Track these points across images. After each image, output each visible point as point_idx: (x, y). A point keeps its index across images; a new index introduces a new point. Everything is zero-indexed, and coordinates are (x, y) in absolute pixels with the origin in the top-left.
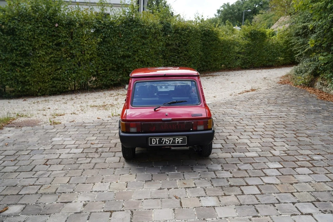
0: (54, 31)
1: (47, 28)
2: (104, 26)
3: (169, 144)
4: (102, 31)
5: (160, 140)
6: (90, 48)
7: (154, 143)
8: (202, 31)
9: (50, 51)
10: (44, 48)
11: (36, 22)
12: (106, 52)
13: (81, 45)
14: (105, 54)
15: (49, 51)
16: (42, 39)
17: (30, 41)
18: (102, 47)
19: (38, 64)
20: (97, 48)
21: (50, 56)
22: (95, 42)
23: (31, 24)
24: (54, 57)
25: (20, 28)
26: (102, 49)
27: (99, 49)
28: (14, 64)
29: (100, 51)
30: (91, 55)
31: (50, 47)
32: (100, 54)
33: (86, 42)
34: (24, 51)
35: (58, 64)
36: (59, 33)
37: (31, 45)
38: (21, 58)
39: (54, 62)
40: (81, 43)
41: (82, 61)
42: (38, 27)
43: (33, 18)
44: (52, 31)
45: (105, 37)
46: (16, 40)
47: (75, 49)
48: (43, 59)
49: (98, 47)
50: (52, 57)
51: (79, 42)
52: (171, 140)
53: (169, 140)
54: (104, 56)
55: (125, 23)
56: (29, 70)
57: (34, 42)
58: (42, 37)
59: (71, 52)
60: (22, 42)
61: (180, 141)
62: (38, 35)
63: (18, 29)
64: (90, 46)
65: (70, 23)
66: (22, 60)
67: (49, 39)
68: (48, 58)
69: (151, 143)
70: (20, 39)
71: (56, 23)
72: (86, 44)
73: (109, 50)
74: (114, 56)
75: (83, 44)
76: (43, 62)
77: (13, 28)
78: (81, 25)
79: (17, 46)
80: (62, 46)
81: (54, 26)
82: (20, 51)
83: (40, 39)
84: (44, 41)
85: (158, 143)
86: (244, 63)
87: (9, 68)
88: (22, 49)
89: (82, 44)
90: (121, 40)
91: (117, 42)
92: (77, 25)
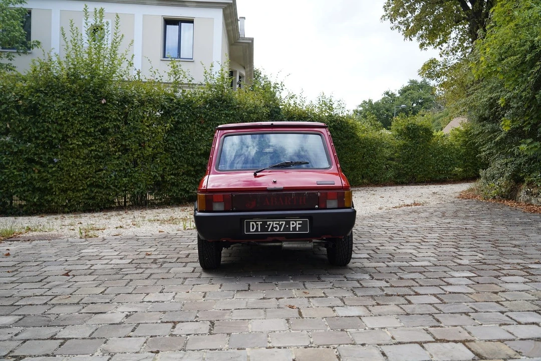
0: (98, 110)
1: (88, 106)
2: (177, 106)
3: (279, 231)
4: (174, 113)
5: (264, 224)
6: (154, 138)
7: (253, 229)
8: (331, 122)
9: (90, 140)
10: (81, 135)
11: (73, 96)
12: (178, 146)
13: (140, 133)
14: (176, 149)
15: (88, 140)
16: (79, 121)
17: (61, 125)
18: (173, 138)
19: (69, 161)
20: (165, 138)
21: (90, 149)
22: (163, 130)
23: (63, 100)
24: (96, 150)
25: (46, 104)
26: (172, 140)
27: (167, 141)
28: (30, 161)
29: (168, 144)
30: (154, 148)
31: (90, 135)
32: (169, 148)
33: (148, 129)
34: (49, 140)
35: (101, 162)
36: (106, 113)
37: (60, 131)
38: (43, 151)
39: (94, 158)
40: (140, 129)
41: (140, 158)
42: (75, 104)
43: (68, 91)
44: (95, 110)
45: (178, 122)
46: (39, 122)
47: (130, 138)
48: (78, 153)
49: (167, 138)
50: (92, 150)
51: (136, 128)
52: (282, 224)
53: (278, 224)
54: (175, 152)
55: (211, 102)
56: (54, 169)
57: (66, 126)
58: (80, 119)
59: (124, 143)
60: (48, 126)
61: (298, 226)
62: (73, 116)
63: (44, 107)
64: (153, 135)
65: (125, 100)
66: (44, 154)
67: (91, 122)
68: (86, 151)
69: (248, 230)
70: (44, 121)
71: (104, 98)
72: (147, 131)
73: (183, 143)
74: (190, 152)
75: (143, 132)
76: (78, 157)
77: (35, 104)
78: (142, 103)
79: (38, 132)
80: (110, 134)
81: (100, 103)
82: (43, 139)
83: (76, 122)
84: (81, 124)
85: (259, 230)
86: (399, 176)
87: (22, 167)
88: (47, 136)
89: (141, 131)
90: (203, 128)
91: (196, 130)
92: (136, 102)
